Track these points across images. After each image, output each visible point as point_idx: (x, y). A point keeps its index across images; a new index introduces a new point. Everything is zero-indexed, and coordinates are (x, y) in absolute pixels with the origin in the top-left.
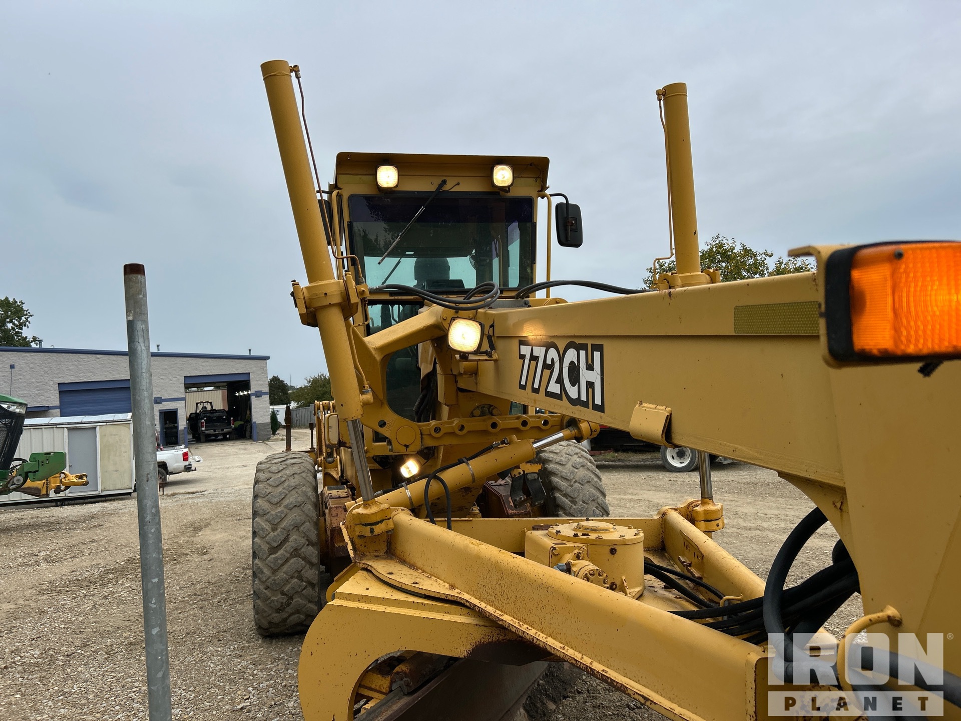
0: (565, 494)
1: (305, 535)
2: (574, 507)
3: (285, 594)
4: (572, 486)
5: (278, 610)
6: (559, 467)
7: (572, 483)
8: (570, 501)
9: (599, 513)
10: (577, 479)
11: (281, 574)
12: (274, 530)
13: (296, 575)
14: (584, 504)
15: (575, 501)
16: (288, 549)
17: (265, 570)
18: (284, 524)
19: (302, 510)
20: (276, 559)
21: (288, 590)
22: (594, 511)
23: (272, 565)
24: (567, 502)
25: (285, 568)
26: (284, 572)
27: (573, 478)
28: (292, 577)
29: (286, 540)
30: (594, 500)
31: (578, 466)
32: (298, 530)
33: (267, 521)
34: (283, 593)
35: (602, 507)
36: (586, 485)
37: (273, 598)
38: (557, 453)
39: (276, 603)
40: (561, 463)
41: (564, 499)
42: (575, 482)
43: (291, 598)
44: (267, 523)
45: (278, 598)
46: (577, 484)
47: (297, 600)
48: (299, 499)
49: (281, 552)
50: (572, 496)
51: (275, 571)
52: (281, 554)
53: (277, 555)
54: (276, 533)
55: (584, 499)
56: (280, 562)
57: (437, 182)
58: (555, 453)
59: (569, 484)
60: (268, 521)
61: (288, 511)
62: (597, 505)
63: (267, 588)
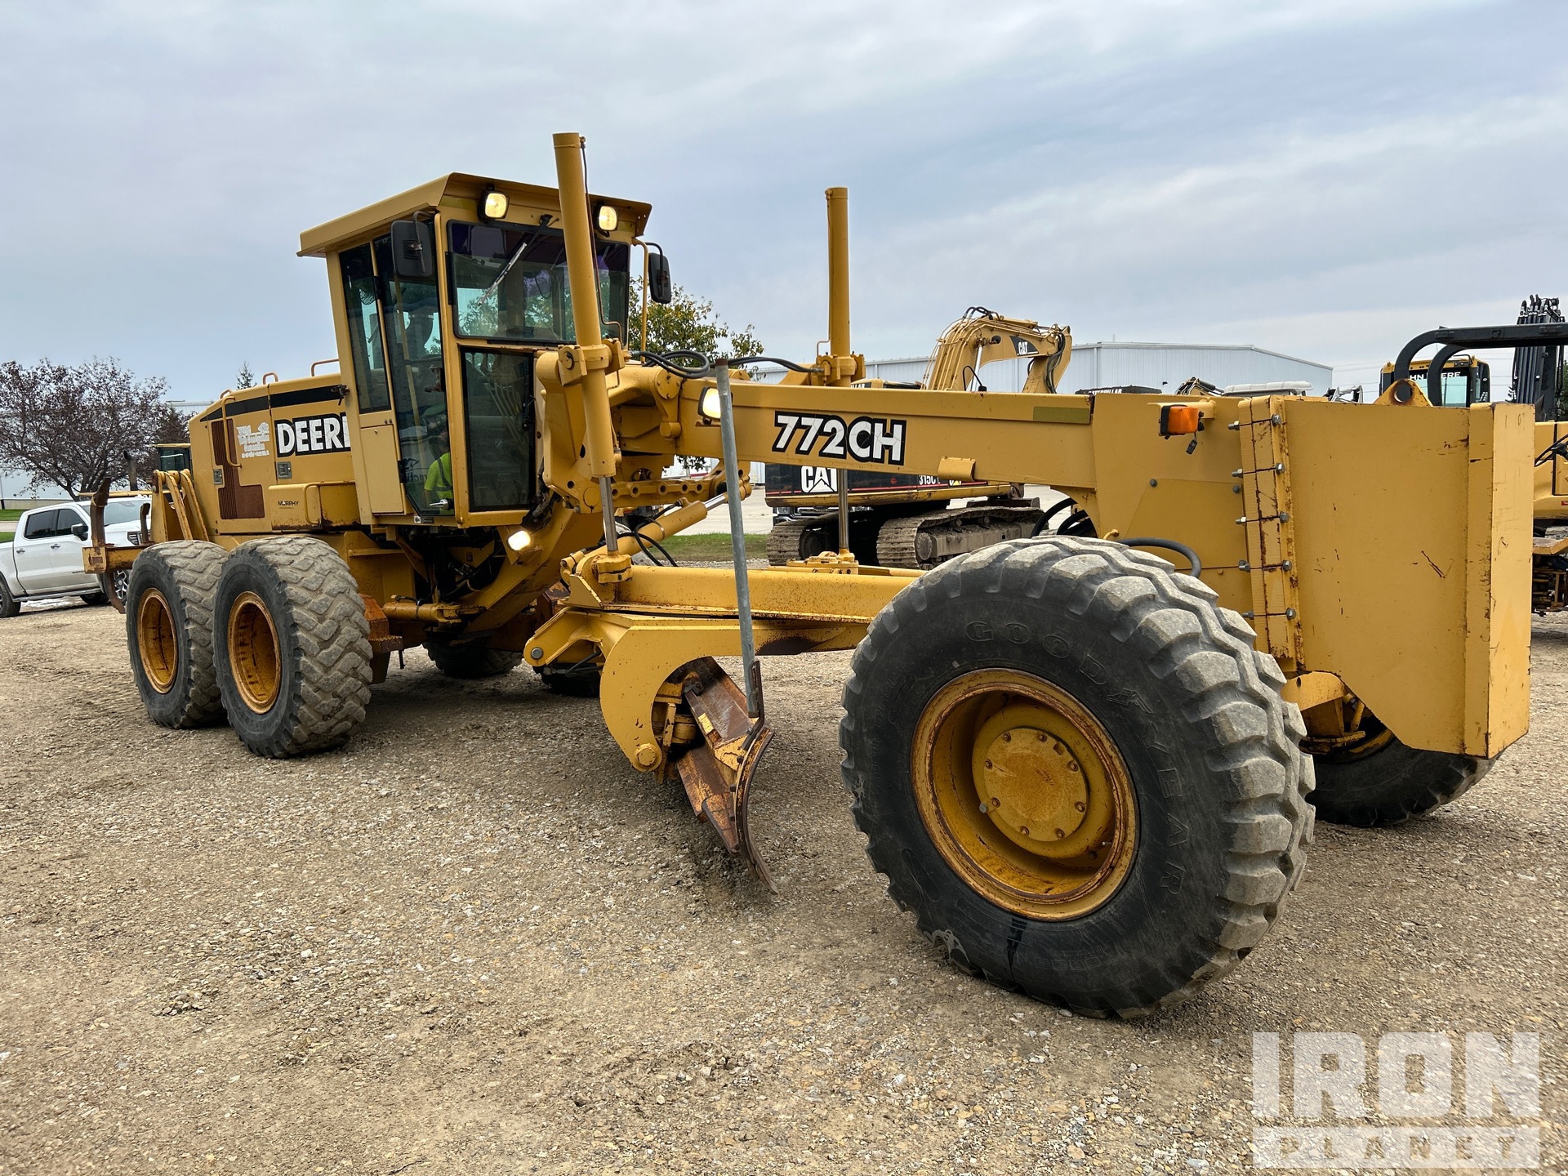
1: (359, 626)
3: (339, 697)
5: (325, 718)
11: (335, 673)
12: (321, 619)
13: (351, 673)
16: (341, 642)
17: (316, 669)
18: (331, 614)
19: (348, 597)
20: (329, 655)
21: (343, 691)
23: (325, 662)
25: (339, 665)
26: (339, 670)
28: (347, 676)
29: (338, 631)
32: (349, 620)
33: (310, 610)
34: (335, 695)
37: (324, 702)
39: (326, 708)
43: (344, 701)
45: (331, 701)
47: (350, 703)
48: (341, 585)
49: (333, 646)
51: (327, 669)
52: (335, 649)
53: (329, 650)
54: (324, 624)
56: (334, 658)
57: (538, 214)
60: (312, 611)
61: (332, 599)
63: (318, 689)
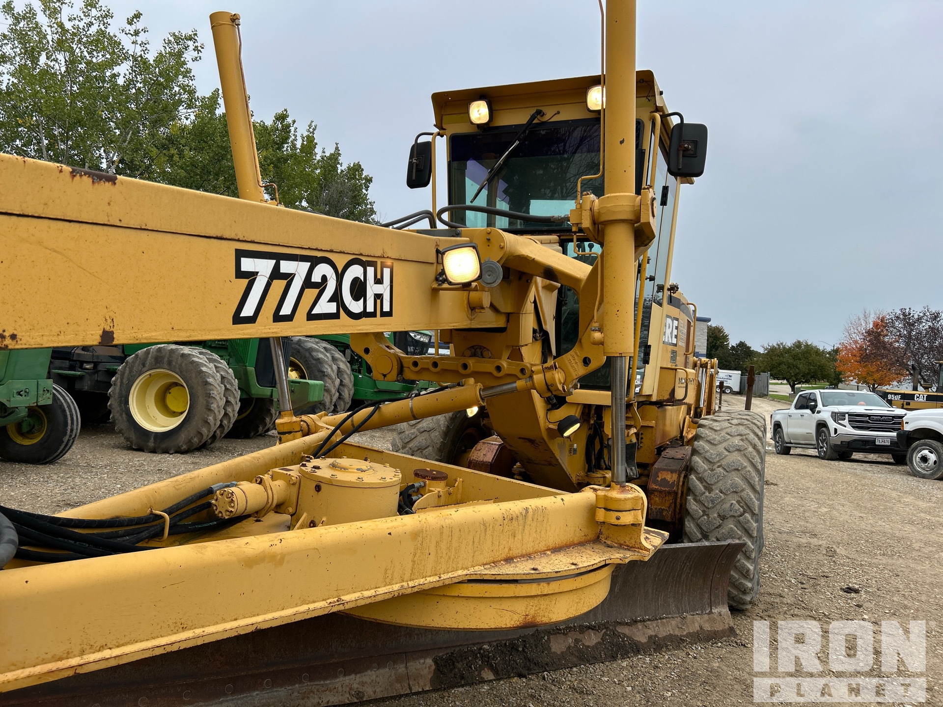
0: (701, 478)
2: (707, 494)
4: (712, 470)
6: (707, 447)
7: (715, 467)
8: (704, 486)
9: (739, 509)
10: (723, 464)
14: (721, 494)
15: (711, 488)
19: (430, 436)
22: (731, 505)
24: (700, 486)
27: (719, 461)
30: (736, 492)
31: (731, 449)
32: (422, 452)
35: (745, 502)
36: (733, 473)
38: (716, 431)
40: (712, 442)
41: (698, 482)
42: (719, 467)
44: (400, 441)
46: (721, 470)
48: (431, 426)
50: (708, 481)
55: (723, 488)
58: (714, 429)
59: (710, 467)
61: (419, 434)
62: (740, 499)
